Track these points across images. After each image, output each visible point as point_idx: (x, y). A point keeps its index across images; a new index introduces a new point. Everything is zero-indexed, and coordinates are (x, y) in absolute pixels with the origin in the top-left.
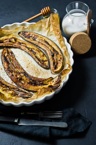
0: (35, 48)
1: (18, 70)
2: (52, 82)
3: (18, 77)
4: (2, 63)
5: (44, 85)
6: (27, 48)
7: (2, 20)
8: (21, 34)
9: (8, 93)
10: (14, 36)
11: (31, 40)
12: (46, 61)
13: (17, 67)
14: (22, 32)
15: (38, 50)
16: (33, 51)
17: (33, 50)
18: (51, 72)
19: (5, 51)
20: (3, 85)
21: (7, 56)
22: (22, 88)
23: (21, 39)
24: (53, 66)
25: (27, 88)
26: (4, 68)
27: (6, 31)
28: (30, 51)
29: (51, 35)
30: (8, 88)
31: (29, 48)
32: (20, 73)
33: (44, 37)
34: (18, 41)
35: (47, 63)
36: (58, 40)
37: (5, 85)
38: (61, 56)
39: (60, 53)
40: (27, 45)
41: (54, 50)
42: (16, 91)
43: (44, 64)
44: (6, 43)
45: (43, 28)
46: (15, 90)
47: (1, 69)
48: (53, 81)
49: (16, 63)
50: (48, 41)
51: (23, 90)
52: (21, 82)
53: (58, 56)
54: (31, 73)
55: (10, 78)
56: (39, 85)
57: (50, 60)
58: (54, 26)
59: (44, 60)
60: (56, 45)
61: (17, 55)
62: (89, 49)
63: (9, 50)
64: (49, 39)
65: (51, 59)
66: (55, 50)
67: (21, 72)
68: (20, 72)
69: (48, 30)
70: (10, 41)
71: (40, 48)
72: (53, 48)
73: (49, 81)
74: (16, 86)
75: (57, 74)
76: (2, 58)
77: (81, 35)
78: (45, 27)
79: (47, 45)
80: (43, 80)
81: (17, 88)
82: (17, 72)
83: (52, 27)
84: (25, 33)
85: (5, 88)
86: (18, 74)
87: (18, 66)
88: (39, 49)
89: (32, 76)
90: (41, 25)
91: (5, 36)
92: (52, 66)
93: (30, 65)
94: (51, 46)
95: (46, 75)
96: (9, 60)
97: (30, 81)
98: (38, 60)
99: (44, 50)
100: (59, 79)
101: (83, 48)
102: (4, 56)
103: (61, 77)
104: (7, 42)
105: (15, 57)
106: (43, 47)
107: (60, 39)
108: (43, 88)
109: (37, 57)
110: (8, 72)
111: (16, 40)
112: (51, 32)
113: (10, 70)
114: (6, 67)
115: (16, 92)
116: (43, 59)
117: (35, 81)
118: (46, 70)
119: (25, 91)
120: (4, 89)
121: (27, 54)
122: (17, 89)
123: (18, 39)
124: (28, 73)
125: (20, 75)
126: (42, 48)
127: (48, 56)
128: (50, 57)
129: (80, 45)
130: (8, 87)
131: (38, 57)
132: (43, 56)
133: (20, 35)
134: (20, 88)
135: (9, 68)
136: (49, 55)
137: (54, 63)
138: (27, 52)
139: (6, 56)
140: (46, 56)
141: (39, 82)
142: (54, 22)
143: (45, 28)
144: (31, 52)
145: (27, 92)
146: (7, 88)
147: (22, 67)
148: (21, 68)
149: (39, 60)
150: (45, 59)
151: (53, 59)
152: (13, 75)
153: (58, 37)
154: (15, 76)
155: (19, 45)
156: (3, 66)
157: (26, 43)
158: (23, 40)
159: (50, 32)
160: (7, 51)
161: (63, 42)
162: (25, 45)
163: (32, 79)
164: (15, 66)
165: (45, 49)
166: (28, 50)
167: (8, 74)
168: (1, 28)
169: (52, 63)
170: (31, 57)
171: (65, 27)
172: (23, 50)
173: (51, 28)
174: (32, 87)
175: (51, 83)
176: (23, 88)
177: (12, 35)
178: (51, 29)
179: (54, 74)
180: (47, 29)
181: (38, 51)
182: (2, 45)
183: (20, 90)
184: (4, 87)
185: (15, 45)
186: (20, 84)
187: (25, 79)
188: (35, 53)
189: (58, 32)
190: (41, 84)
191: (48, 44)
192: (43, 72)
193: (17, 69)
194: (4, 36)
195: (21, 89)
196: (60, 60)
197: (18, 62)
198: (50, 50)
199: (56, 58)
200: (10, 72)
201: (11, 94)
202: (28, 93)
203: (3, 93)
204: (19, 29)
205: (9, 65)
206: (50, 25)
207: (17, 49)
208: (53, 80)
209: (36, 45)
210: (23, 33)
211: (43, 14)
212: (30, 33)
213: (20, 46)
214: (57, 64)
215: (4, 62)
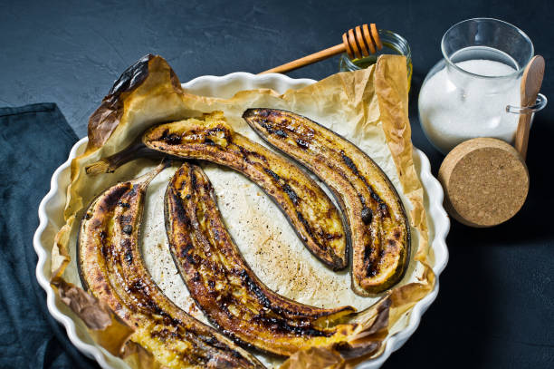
0: (302, 181)
1: (223, 259)
2: (349, 328)
3: (219, 287)
4: (167, 223)
5: (317, 334)
6: (270, 174)
7: (191, 52)
8: (252, 118)
9: (173, 347)
10: (224, 124)
11: (290, 145)
12: (336, 237)
13: (220, 247)
14: (260, 109)
15: (310, 187)
16: (290, 191)
17: (293, 187)
18: (353, 287)
19: (185, 177)
20: (156, 313)
21: (188, 198)
22: (227, 335)
23: (252, 136)
24: (361, 261)
25: (245, 340)
26: (172, 244)
27: (199, 99)
28: (279, 189)
29: (369, 136)
30: (174, 326)
31: (279, 178)
32: (227, 273)
33: (343, 139)
34: (239, 141)
35: (339, 245)
36: (396, 161)
37: (164, 315)
38: (399, 224)
39: (396, 214)
40: (271, 163)
41: (374, 196)
42: (203, 344)
43: (326, 249)
44: (194, 145)
45: (343, 104)
46: (197, 341)
47: (160, 246)
48: (355, 326)
49: (220, 229)
50: (355, 157)
51: (231, 344)
52: (228, 310)
53: (388, 222)
54: (271, 279)
55: (187, 286)
56: (297, 333)
57: (353, 236)
58: (388, 102)
59: (332, 231)
60: (386, 179)
61: (226, 197)
62: (519, 208)
63: (199, 176)
64: (359, 151)
65: (359, 234)
66: (378, 196)
67: (234, 270)
68: (229, 269)
69: (362, 114)
70: (208, 141)
71: (318, 183)
72: (371, 188)
73: (337, 322)
74: (205, 325)
75: (372, 297)
76: (167, 204)
77: (489, 152)
78: (349, 103)
79: (349, 173)
80: (314, 312)
81: (206, 333)
82: (216, 268)
83: (378, 107)
84: (269, 113)
85: (163, 328)
86: (219, 276)
87: (226, 243)
88: (315, 185)
89: (274, 290)
90: (336, 92)
91: (193, 120)
92: (357, 261)
93: (274, 244)
94: (364, 180)
95: (332, 294)
96: (193, 214)
97: (262, 313)
98: (304, 231)
99: (334, 191)
100: (380, 321)
101: (491, 204)
102: (178, 197)
103: (387, 316)
104: (198, 145)
105: (220, 203)
106: (331, 179)
107: (405, 158)
108: (310, 352)
109: (305, 217)
110: (184, 261)
111: (230, 138)
112: (372, 123)
113: (191, 256)
114: (178, 240)
115: (200, 349)
116: (328, 227)
117: (282, 315)
118: (332, 274)
119: (238, 349)
120: (156, 328)
121: (266, 197)
122: (208, 338)
123: (238, 137)
124: (260, 275)
125: (229, 281)
126: (330, 183)
127: (346, 217)
128: (355, 223)
129: (480, 192)
130: (175, 323)
131: (308, 216)
132: (328, 215)
133: (250, 119)
134: (218, 335)
135: (189, 246)
136: (350, 213)
137: (368, 250)
138: (265, 193)
139: (183, 196)
140: (339, 219)
141: (299, 320)
142: (387, 87)
143: (351, 106)
144: (283, 193)
145: (244, 353)
146: (168, 325)
147: (238, 249)
148: (233, 253)
149: (310, 230)
150: (335, 227)
151: (367, 233)
152: (199, 278)
153: (398, 150)
154: (206, 282)
155: (240, 160)
156: (168, 234)
157: (267, 155)
158: (260, 142)
159: (369, 122)
160: (189, 179)
161: (414, 171)
162: (262, 162)
163: (270, 303)
164: (213, 242)
165: (339, 189)
166: (271, 183)
167: (181, 269)
168: (180, 87)
169: (358, 247)
170: (280, 215)
171: (431, 111)
172: (251, 181)
173: (373, 109)
174: (269, 335)
175: (344, 333)
176: (233, 338)
177: (218, 116)
178: (375, 112)
179: (363, 296)
180: (358, 110)
181: (311, 191)
182: (177, 152)
183: (218, 342)
184: (158, 322)
185: (224, 159)
186: (223, 316)
187: (244, 301)
188: (299, 199)
189: (398, 127)
190: (304, 328)
191: (356, 171)
192: (318, 280)
193: (221, 255)
194: (186, 119)
195: (223, 339)
196: (392, 242)
197: (226, 229)
198: (360, 196)
199: (379, 230)
200: (192, 263)
201: (180, 354)
202: (249, 359)
203: (151, 344)
204: (250, 96)
205: (191, 235)
206: (372, 95)
207: (232, 175)
208: (353, 321)
209: (307, 169)
210: (263, 116)
211: (349, 51)
212: (288, 119)
213: (245, 163)
214: (381, 254)
215: (171, 221)
